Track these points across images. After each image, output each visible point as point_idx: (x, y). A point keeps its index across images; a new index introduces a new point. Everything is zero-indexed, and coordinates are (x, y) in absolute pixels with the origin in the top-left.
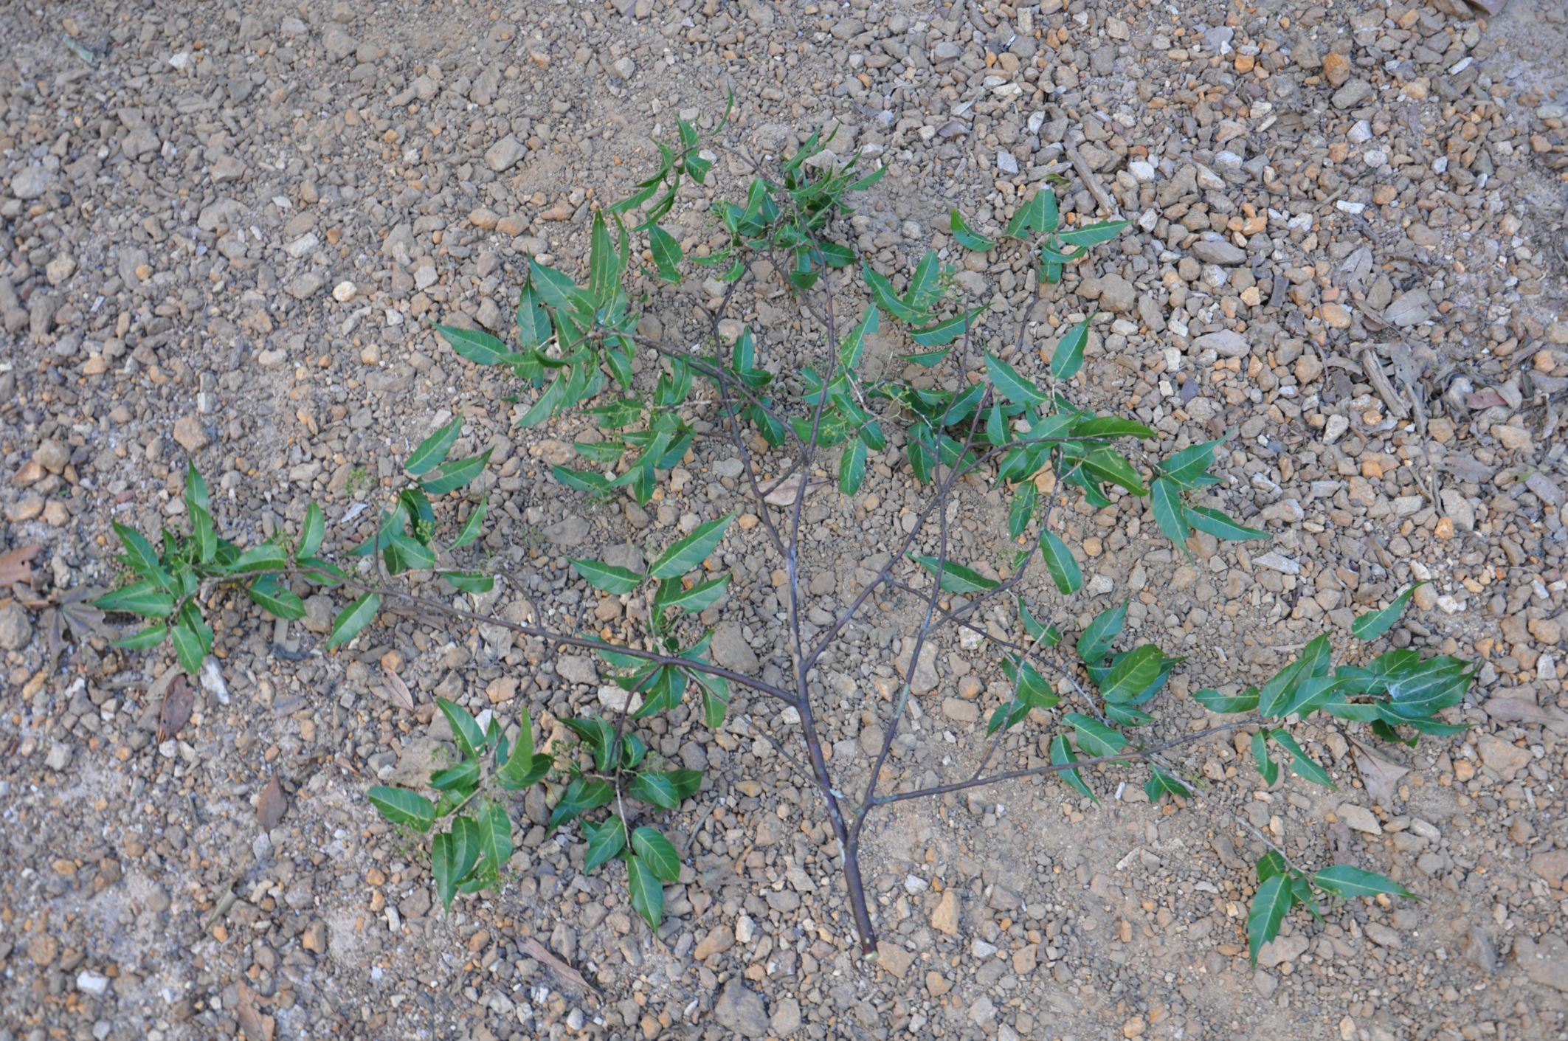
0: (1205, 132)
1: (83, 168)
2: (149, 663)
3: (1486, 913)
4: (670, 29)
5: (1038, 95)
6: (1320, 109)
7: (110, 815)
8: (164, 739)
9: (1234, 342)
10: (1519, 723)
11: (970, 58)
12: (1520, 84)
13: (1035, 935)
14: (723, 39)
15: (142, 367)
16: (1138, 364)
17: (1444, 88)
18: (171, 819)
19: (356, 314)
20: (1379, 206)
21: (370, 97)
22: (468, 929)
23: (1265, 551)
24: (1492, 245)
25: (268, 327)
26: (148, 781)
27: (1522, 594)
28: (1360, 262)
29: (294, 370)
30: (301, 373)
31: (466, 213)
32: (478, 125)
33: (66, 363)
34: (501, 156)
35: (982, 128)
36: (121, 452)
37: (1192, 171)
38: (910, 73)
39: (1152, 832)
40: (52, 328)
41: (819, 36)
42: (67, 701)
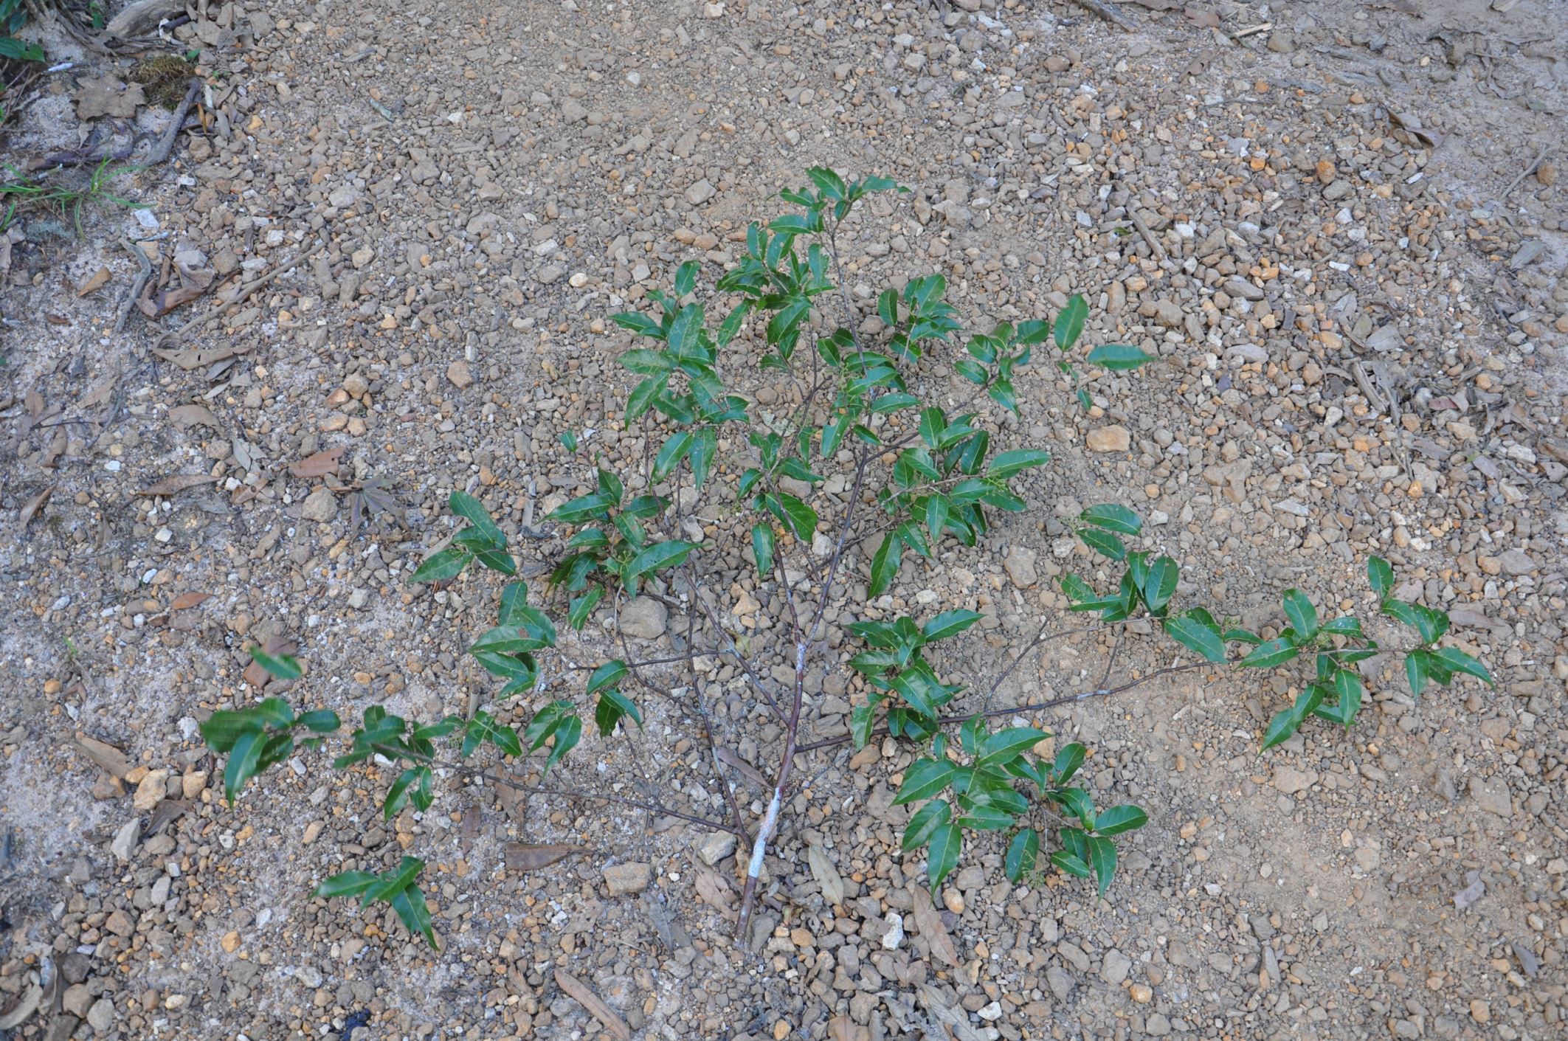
0: (1231, 207)
1: (384, 187)
2: (426, 536)
3: (1449, 761)
4: (826, 113)
5: (1106, 174)
6: (1314, 199)
7: (397, 641)
8: (438, 590)
9: (1258, 353)
10: (1472, 627)
11: (1054, 144)
12: (1457, 195)
13: (1113, 762)
14: (867, 121)
15: (424, 325)
16: (1185, 362)
17: (1404, 191)
18: (443, 647)
19: (587, 296)
20: (1360, 267)
21: (597, 148)
22: (675, 738)
23: (1283, 499)
24: (1443, 299)
25: (521, 301)
26: (426, 619)
27: (1473, 539)
28: (1347, 304)
29: (539, 334)
30: (545, 335)
31: (671, 231)
32: (680, 171)
33: (367, 320)
34: (699, 192)
35: (1064, 194)
36: (406, 385)
37: (1222, 233)
38: (1010, 153)
39: (1200, 694)
40: (356, 297)
41: (941, 123)
42: (364, 561)
